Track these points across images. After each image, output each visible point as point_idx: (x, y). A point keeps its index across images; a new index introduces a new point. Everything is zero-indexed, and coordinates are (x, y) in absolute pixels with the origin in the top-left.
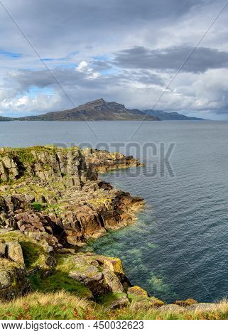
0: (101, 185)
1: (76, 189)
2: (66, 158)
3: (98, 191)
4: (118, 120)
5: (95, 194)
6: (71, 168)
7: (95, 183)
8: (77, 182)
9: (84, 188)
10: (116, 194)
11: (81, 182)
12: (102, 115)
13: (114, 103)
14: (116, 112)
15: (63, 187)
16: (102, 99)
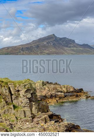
0: (51, 117)
1: (27, 121)
2: (18, 91)
3: (49, 123)
4: (68, 54)
5: (46, 126)
6: (22, 100)
7: (45, 116)
8: (28, 114)
9: (35, 120)
10: (66, 126)
11: (32, 114)
12: (54, 50)
13: (65, 38)
14: (67, 46)
15: (14, 119)
16: (54, 35)
